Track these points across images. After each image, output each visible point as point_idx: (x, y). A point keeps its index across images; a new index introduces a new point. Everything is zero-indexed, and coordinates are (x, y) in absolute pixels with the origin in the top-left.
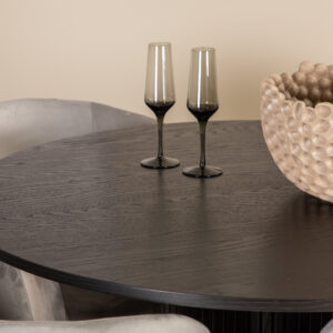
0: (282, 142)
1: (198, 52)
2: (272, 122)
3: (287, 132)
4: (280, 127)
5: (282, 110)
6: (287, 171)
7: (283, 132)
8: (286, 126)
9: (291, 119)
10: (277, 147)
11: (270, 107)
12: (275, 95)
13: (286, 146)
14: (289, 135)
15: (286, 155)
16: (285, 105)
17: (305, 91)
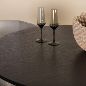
0: (81, 38)
1: (53, 10)
2: (77, 32)
3: (82, 35)
4: (80, 34)
5: (81, 29)
6: (81, 46)
7: (81, 35)
8: (82, 34)
9: (84, 32)
10: (78, 39)
11: (77, 28)
12: (79, 25)
13: (81, 39)
14: (83, 36)
15: (81, 42)
16: (82, 28)
17: (83, 21)
